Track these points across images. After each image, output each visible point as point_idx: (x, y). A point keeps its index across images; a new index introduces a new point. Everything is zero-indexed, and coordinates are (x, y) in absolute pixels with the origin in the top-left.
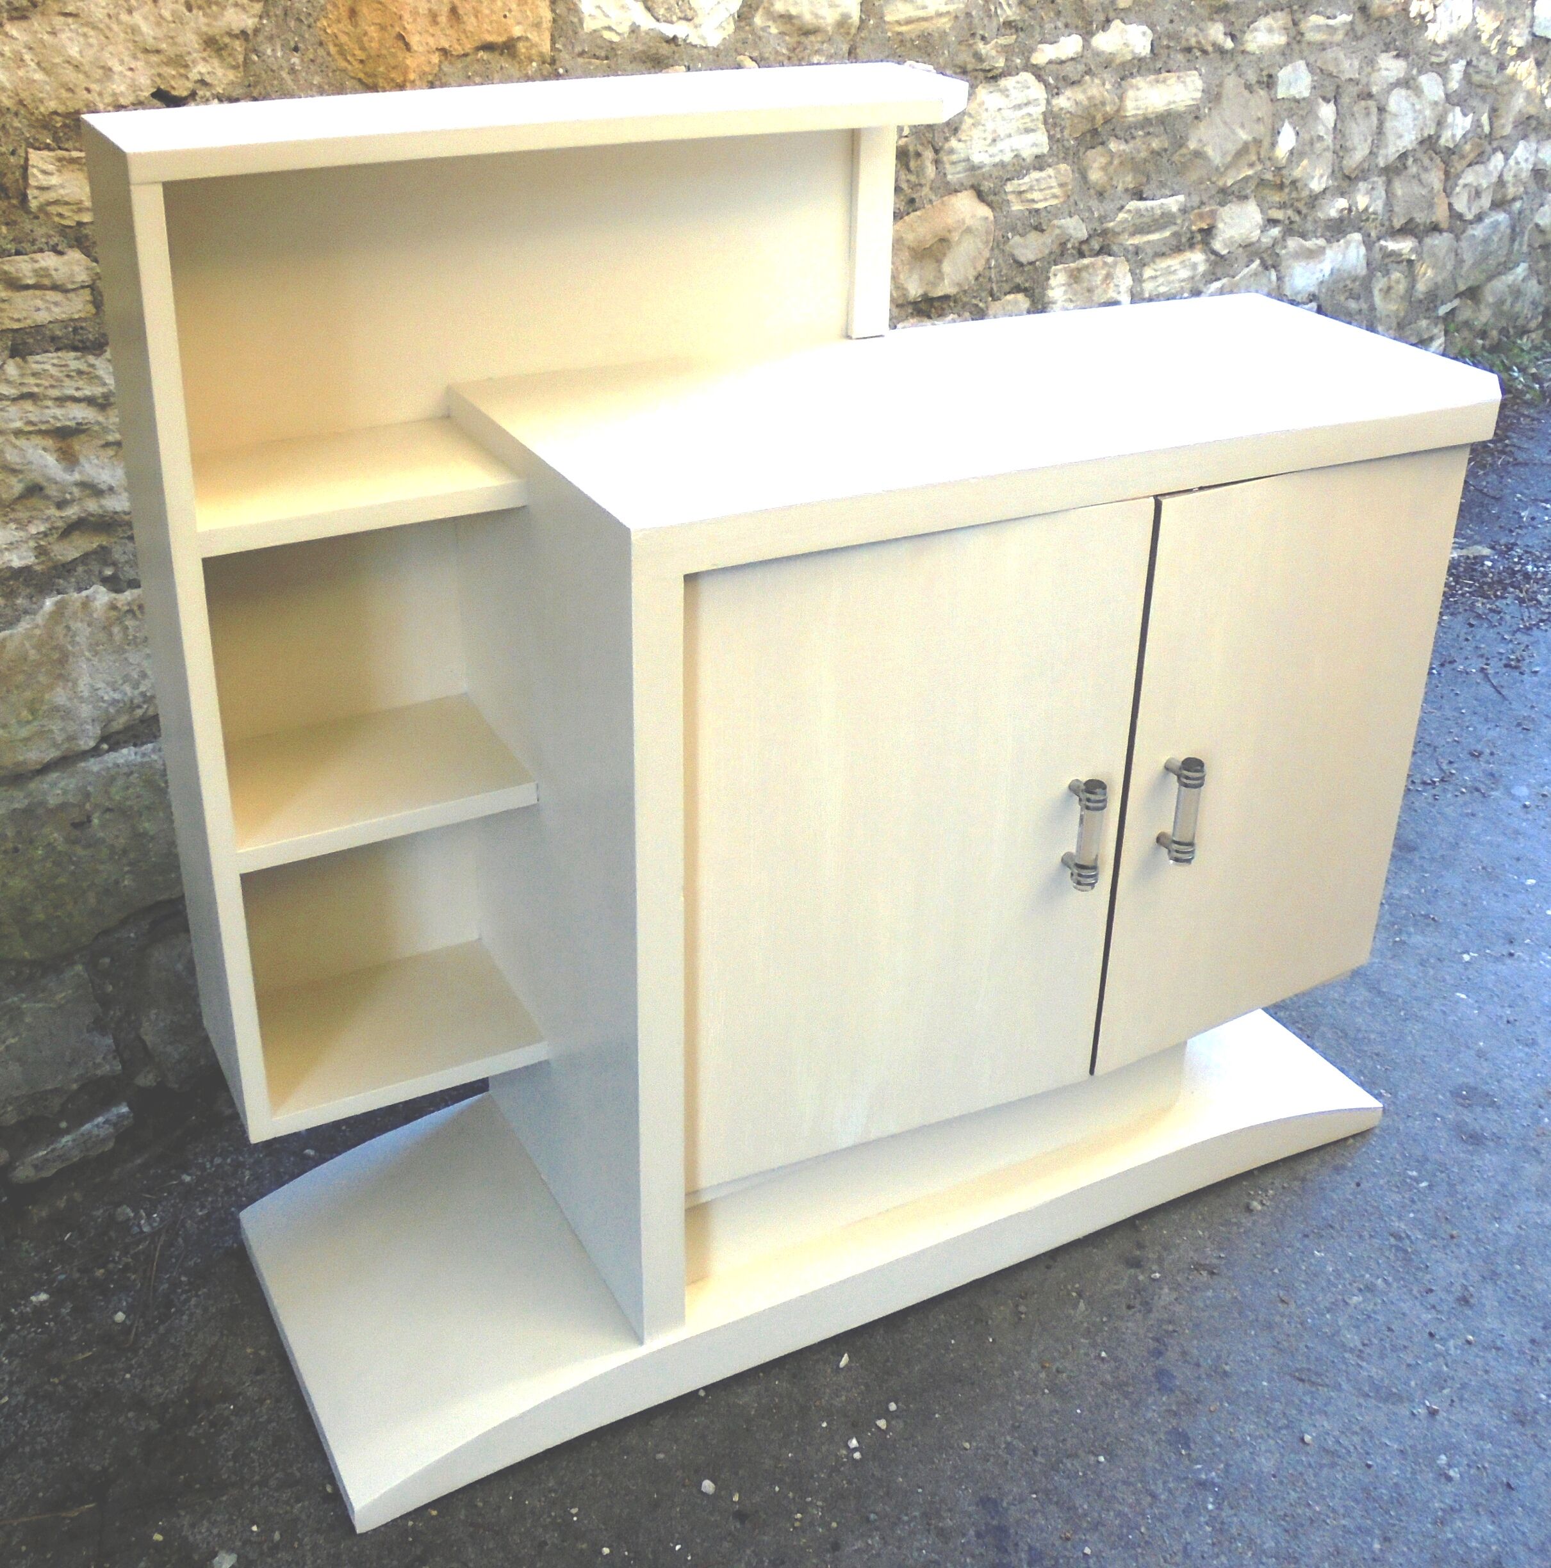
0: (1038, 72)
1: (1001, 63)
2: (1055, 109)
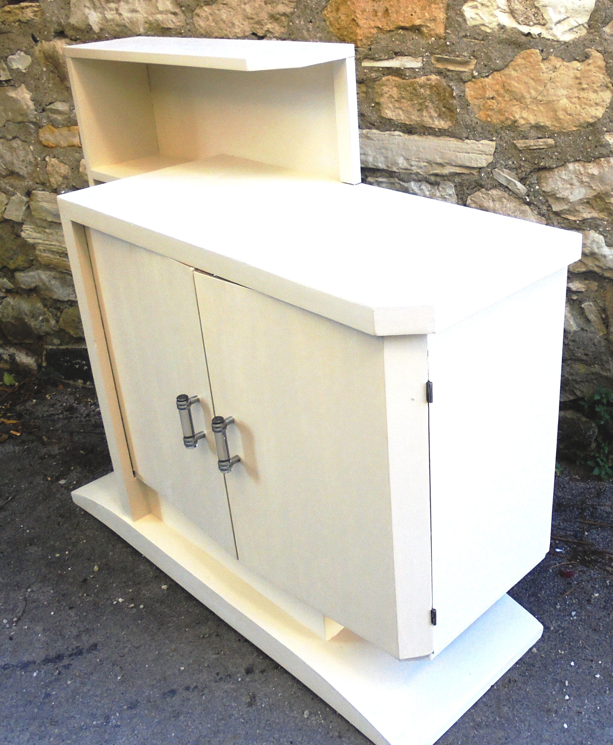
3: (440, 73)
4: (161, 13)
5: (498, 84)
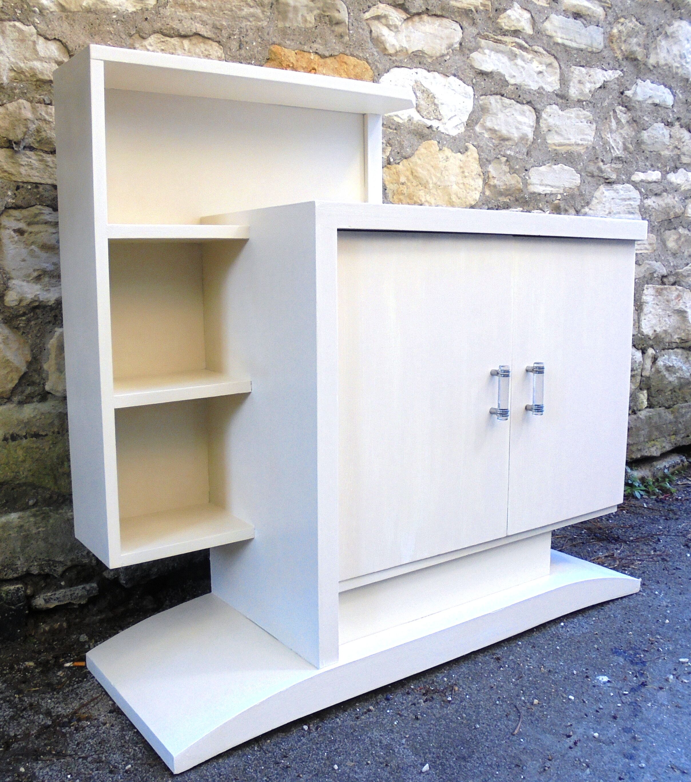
0: (635, 185)
1: (614, 177)
2: (646, 205)
5: (408, 170)
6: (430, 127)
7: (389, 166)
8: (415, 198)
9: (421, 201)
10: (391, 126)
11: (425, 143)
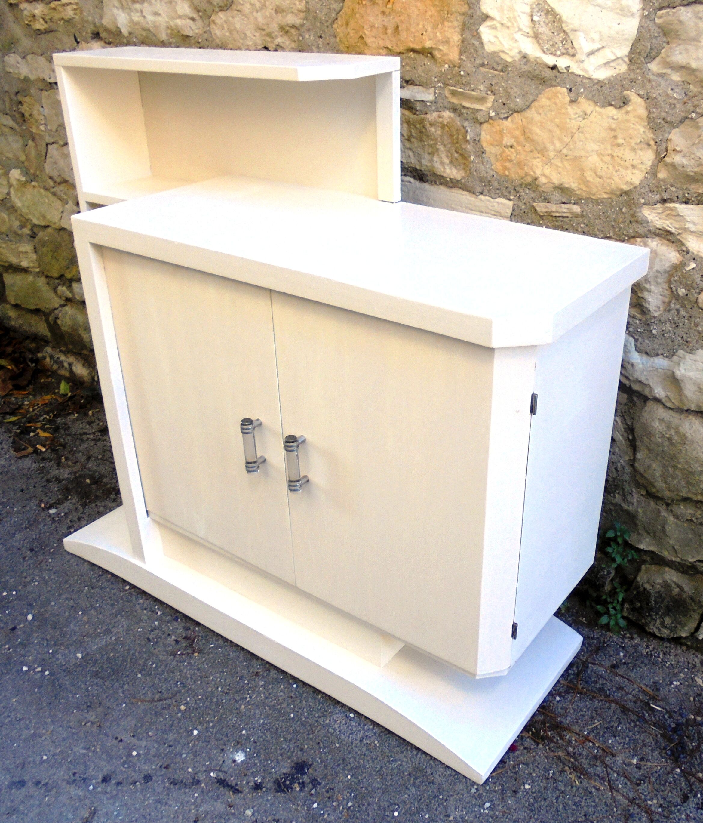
3: (454, 110)
4: (180, 17)
5: (518, 128)
6: (554, 68)
7: (490, 121)
8: (526, 168)
9: (534, 172)
10: (495, 67)
11: (549, 91)
